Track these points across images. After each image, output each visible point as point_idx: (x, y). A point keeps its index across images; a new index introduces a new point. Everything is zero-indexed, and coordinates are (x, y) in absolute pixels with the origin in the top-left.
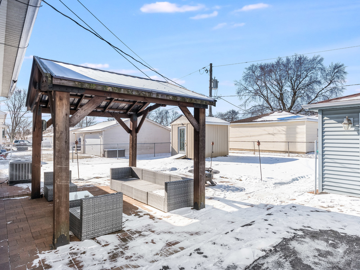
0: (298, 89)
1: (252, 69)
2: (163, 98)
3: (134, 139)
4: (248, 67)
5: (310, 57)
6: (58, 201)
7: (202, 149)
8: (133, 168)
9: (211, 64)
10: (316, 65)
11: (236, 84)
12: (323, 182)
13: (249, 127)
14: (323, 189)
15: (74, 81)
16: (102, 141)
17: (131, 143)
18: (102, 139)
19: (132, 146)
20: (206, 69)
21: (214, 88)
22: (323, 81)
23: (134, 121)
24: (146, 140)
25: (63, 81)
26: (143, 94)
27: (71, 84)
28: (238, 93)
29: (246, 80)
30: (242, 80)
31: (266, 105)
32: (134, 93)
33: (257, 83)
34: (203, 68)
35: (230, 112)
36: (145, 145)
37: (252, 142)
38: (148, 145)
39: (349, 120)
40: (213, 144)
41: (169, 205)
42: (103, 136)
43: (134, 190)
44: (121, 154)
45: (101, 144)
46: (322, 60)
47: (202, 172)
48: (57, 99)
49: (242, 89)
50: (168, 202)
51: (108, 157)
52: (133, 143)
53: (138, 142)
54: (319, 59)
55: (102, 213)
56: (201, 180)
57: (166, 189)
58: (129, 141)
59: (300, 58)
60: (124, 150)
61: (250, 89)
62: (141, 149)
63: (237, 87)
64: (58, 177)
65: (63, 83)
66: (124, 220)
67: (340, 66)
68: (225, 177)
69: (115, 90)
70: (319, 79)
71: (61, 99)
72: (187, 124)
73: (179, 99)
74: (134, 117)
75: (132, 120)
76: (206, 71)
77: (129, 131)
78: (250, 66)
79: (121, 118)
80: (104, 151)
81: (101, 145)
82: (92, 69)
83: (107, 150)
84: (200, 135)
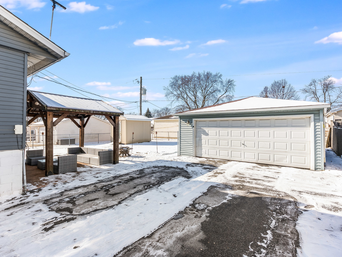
0: (207, 94)
1: (176, 79)
2: (96, 113)
3: (82, 131)
4: (173, 77)
5: (214, 73)
6: (48, 157)
7: (117, 136)
8: (82, 148)
9: (141, 78)
10: (218, 79)
11: (164, 89)
12: (180, 151)
13: (167, 122)
14: (180, 154)
15: (56, 108)
16: (56, 132)
17: (81, 133)
18: (56, 131)
19: (81, 135)
20: (137, 81)
21: (144, 94)
22: (222, 90)
23: (82, 121)
24: (92, 132)
25: (51, 108)
26: (87, 112)
27: (55, 109)
28: (166, 96)
29: (172, 86)
30: (169, 87)
31: (186, 105)
32: (82, 111)
33: (179, 89)
34: (136, 80)
35: (164, 109)
36: (91, 135)
37: (167, 132)
38: (94, 135)
39: (189, 122)
40: (133, 133)
41: (100, 162)
42: (56, 129)
43: (82, 158)
44: (73, 142)
45: (55, 134)
46: (221, 75)
47: (117, 146)
48: (48, 115)
49: (169, 93)
50: (100, 161)
51: (61, 144)
52: (82, 133)
53: (85, 133)
54: (219, 75)
55: (68, 163)
56: (117, 150)
57: (99, 155)
58: (79, 132)
59: (208, 73)
60: (75, 139)
61: (175, 93)
62: (88, 138)
63: (166, 91)
64: (48, 147)
65: (51, 109)
66: (77, 169)
67: (232, 81)
68: (139, 152)
69: (74, 111)
70: (219, 89)
71: (49, 115)
72: (122, 120)
73: (104, 113)
74: (82, 118)
75: (81, 120)
76: (137, 82)
77: (79, 126)
78: (174, 77)
79: (74, 119)
80: (58, 140)
81: (55, 136)
82: (59, 95)
83: (60, 139)
84: (116, 129)
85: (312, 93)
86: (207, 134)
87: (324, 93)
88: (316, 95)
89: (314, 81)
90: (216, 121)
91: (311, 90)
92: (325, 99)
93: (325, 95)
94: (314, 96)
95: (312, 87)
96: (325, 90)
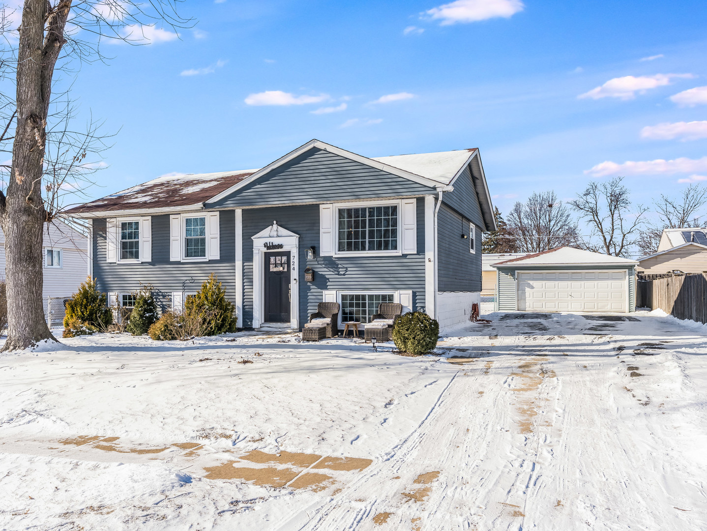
39: (511, 274)
85: (590, 210)
86: (533, 288)
87: (611, 212)
88: (597, 216)
89: (594, 186)
90: (541, 273)
91: (587, 205)
92: (613, 225)
93: (613, 216)
94: (592, 217)
95: (588, 197)
96: (613, 207)
